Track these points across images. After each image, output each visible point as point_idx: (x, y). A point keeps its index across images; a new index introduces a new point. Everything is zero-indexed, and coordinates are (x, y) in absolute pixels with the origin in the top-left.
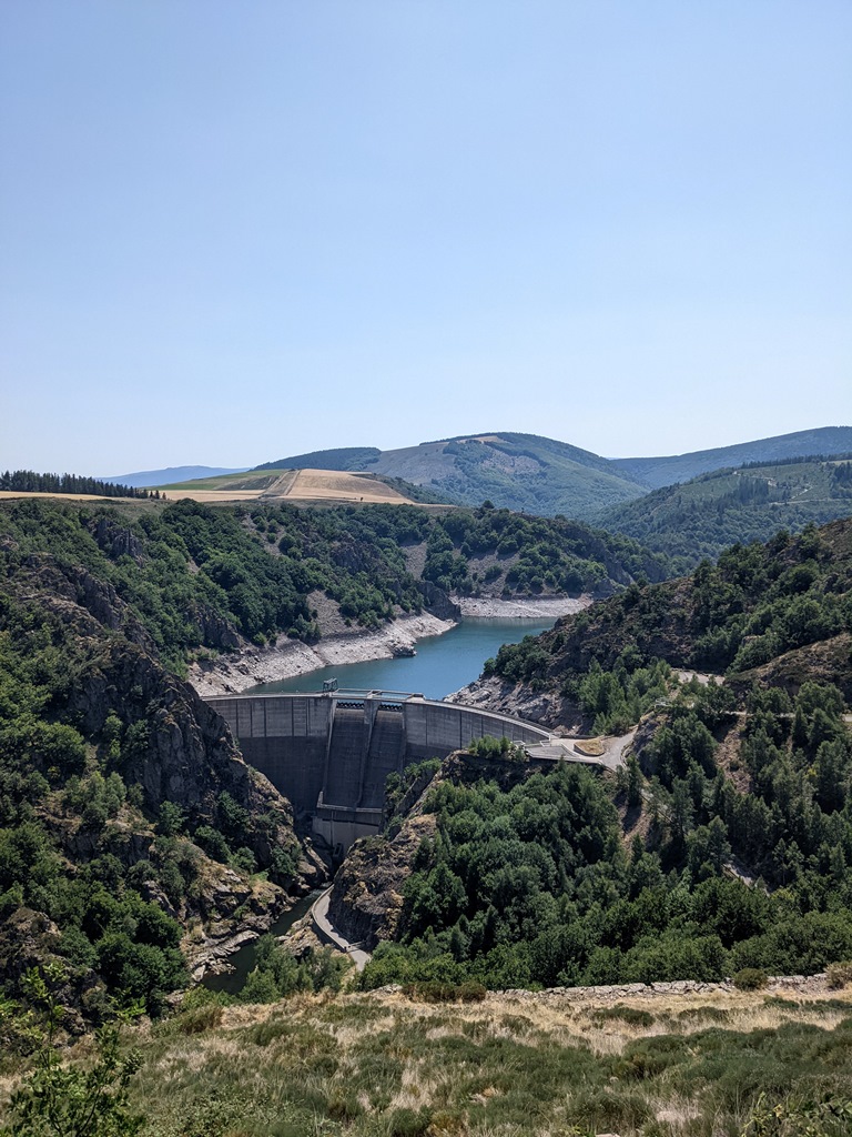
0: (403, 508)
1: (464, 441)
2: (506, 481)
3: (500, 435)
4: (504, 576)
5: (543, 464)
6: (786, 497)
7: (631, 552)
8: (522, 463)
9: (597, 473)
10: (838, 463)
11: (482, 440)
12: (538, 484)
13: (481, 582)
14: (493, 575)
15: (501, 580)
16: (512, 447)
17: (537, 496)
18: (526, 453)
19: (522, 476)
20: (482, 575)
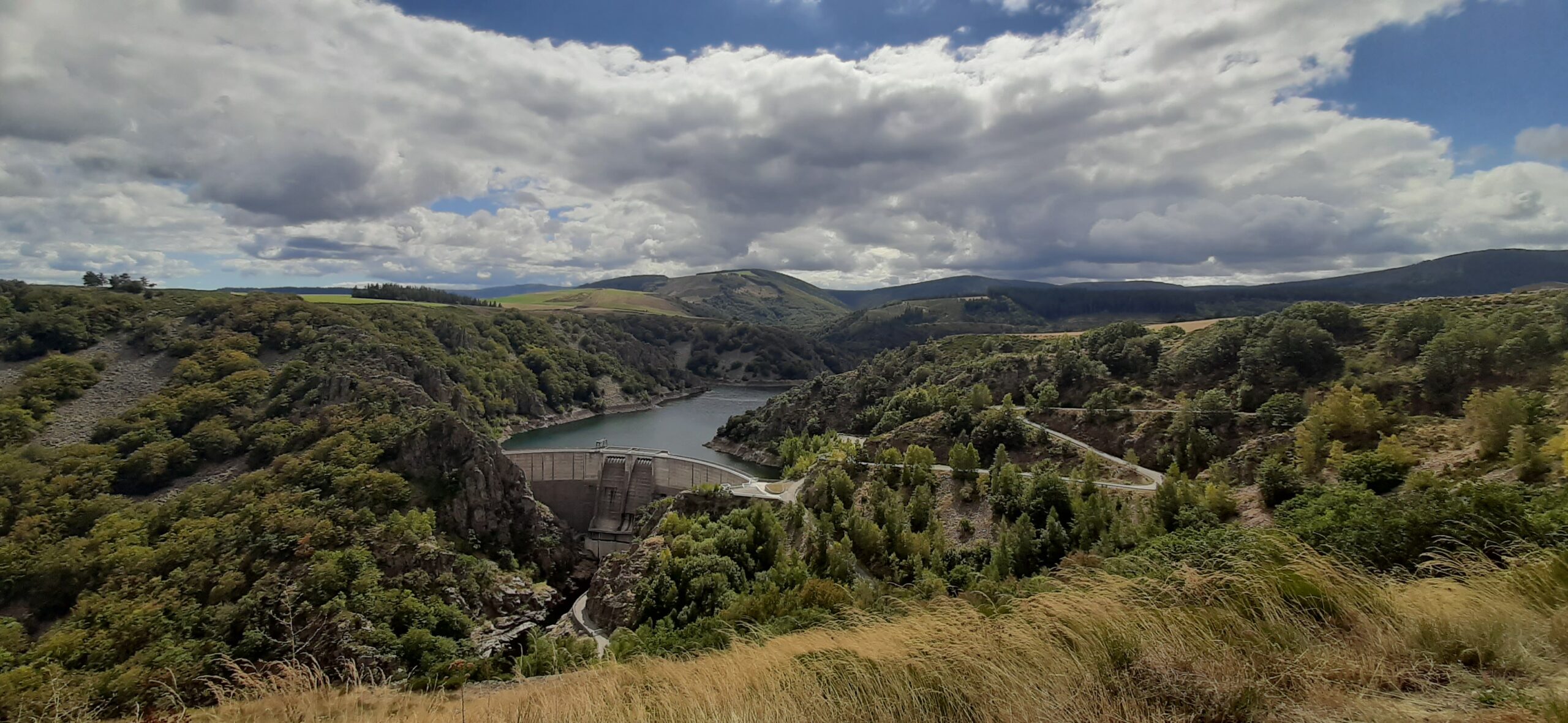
0: (675, 319)
1: (727, 274)
2: (755, 303)
3: (753, 271)
4: (743, 368)
5: (780, 291)
6: (935, 319)
7: (830, 353)
8: (766, 292)
9: (816, 299)
10: (967, 299)
11: (740, 273)
12: (777, 306)
13: (727, 371)
14: (736, 366)
15: (741, 373)
16: (760, 279)
17: (777, 314)
18: (769, 284)
19: (766, 299)
20: (728, 367)
